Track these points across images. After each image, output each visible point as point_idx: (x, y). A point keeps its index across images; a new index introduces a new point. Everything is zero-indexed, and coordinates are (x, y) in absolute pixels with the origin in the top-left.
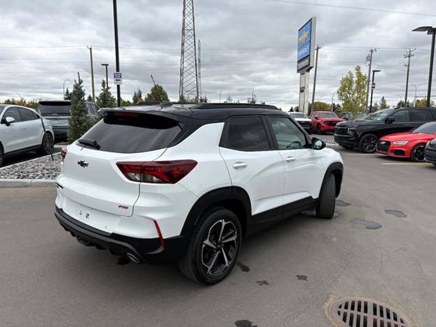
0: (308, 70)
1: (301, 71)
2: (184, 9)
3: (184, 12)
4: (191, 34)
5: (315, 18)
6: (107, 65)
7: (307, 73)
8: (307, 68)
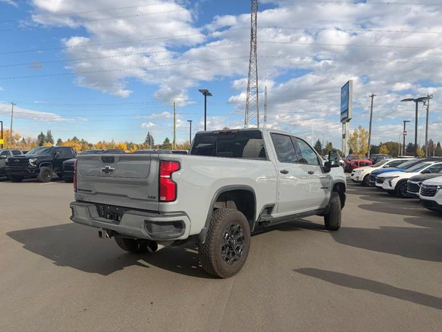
0: (348, 121)
1: (343, 121)
2: (250, 71)
3: (249, 74)
4: (254, 91)
5: (352, 80)
6: (191, 121)
7: (346, 123)
8: (347, 119)
